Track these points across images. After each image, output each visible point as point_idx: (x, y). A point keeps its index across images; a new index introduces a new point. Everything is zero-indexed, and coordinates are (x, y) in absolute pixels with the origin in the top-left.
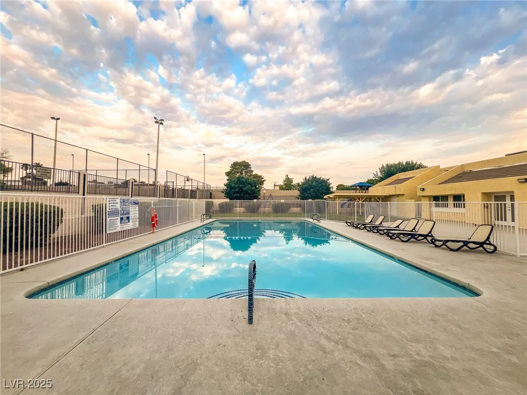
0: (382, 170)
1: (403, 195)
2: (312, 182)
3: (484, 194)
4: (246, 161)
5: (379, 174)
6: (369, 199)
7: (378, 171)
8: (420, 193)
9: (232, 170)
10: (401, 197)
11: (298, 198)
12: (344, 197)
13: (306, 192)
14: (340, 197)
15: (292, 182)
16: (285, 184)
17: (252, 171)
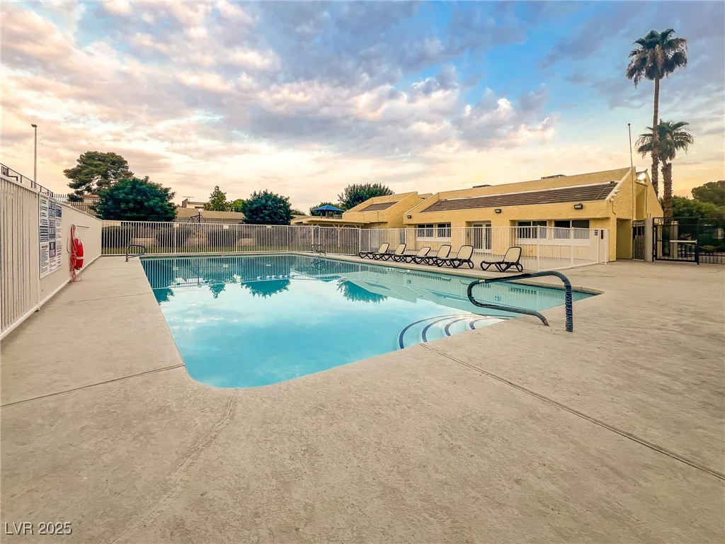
1: (386, 223)
2: (267, 201)
3: (467, 222)
4: (118, 154)
5: (345, 197)
7: (344, 192)
8: (407, 221)
9: (83, 168)
10: (382, 225)
11: (242, 224)
12: (321, 223)
13: (257, 215)
14: (315, 223)
15: (224, 198)
16: (213, 202)
17: (131, 174)
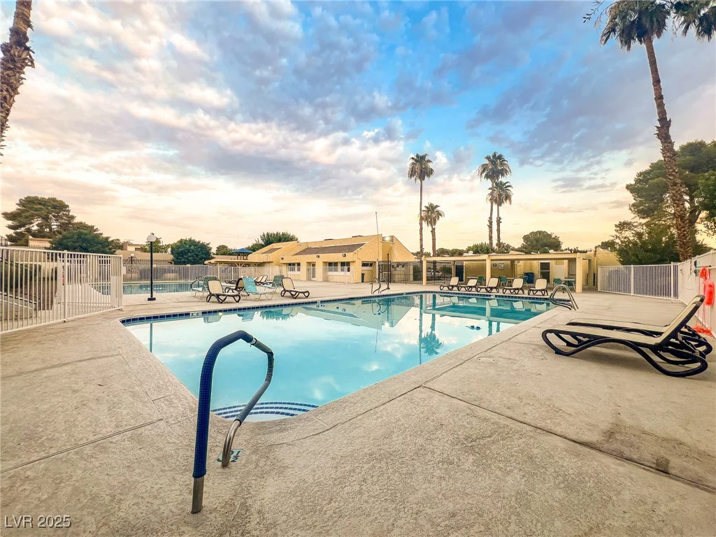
0: (263, 237)
1: (272, 262)
2: (190, 246)
4: (59, 199)
5: (260, 240)
6: (248, 264)
8: (281, 261)
9: (23, 211)
11: (171, 263)
12: (225, 263)
13: (183, 256)
14: (221, 262)
15: (159, 242)
